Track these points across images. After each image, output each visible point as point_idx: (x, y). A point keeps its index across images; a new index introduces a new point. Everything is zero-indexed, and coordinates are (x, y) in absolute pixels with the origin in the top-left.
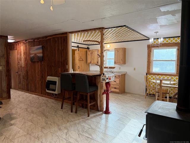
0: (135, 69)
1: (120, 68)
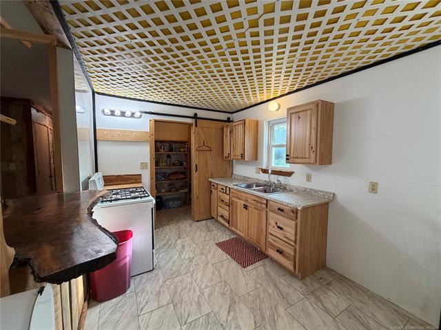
0: (374, 188)
1: (309, 178)
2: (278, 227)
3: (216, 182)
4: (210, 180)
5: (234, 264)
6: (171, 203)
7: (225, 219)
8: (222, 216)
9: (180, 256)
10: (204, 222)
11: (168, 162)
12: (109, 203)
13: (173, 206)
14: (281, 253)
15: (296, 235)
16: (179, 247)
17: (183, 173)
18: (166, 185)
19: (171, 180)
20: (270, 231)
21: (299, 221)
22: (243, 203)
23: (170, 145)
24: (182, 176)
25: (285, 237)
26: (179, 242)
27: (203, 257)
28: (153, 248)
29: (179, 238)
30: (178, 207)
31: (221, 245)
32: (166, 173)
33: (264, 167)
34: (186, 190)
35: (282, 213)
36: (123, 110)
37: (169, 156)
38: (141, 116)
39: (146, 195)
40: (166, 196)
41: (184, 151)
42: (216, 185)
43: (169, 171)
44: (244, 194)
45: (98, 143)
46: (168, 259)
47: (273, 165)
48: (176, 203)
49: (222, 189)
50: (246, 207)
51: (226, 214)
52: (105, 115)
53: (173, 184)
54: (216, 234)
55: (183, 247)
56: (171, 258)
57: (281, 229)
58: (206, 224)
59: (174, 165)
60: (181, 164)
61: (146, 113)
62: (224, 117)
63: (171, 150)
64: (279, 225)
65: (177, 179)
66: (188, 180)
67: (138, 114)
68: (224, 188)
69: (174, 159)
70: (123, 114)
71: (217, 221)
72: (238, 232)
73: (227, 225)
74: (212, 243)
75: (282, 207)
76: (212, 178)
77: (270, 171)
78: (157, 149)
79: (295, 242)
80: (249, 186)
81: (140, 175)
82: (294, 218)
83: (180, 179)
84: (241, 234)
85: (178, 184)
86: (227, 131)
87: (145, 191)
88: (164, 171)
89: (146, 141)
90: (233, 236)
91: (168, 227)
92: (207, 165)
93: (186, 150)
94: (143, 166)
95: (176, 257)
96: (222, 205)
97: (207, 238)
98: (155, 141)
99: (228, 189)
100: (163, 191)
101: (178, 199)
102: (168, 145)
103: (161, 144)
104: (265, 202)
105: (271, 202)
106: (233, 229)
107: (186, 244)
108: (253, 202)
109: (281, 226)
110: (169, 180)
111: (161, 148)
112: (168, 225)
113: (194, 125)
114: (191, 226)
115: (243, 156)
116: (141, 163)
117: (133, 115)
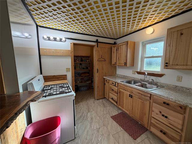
1: (179, 79)
2: (163, 115)
3: (108, 79)
4: (104, 77)
5: (126, 135)
6: (82, 89)
7: (115, 101)
8: (112, 99)
9: (91, 127)
10: (101, 100)
11: (81, 67)
12: (44, 99)
13: (84, 90)
14: (164, 133)
15: (183, 125)
16: (89, 119)
17: (88, 73)
18: (80, 79)
19: (82, 76)
20: (153, 116)
21: (187, 115)
22: (129, 93)
23: (81, 59)
24: (88, 75)
25: (170, 124)
26: (89, 114)
27: (105, 128)
28: (75, 126)
29: (89, 112)
30: (86, 90)
31: (114, 118)
32: (79, 73)
33: (139, 71)
34: (90, 82)
35: (167, 106)
36: (55, 37)
37: (81, 64)
38: (65, 41)
39: (70, 90)
40: (79, 85)
41: (89, 61)
42: (108, 81)
43: (81, 72)
44: (129, 88)
45: (42, 57)
46: (84, 129)
47: (144, 69)
48: (85, 88)
49: (113, 83)
50: (131, 96)
51: (115, 98)
52: (44, 40)
53: (83, 79)
54: (110, 109)
55: (92, 119)
56: (85, 128)
57: (166, 117)
58: (102, 101)
59: (83, 69)
60: (87, 68)
61: (68, 39)
62: (112, 41)
63: (82, 61)
64: (163, 113)
65: (85, 76)
66: (90, 76)
67: (64, 39)
68: (114, 83)
69: (83, 66)
70: (55, 39)
71: (108, 100)
72: (124, 110)
73: (116, 104)
74: (109, 117)
75: (167, 102)
76: (106, 76)
77: (146, 74)
78: (75, 61)
79: (182, 130)
80: (129, 82)
81: (66, 75)
82: (183, 113)
83: (87, 76)
84: (126, 111)
85: (86, 79)
86: (114, 49)
87: (69, 87)
88: (79, 72)
89: (69, 56)
90: (120, 112)
91: (82, 104)
92: (103, 69)
93: (90, 61)
94: (68, 70)
95: (89, 127)
96: (112, 92)
97: (105, 113)
98: (74, 56)
99: (116, 84)
100: (78, 82)
101: (86, 86)
102: (80, 58)
103: (77, 58)
104: (149, 96)
105: (154, 96)
106: (120, 107)
107: (93, 116)
108: (138, 94)
109: (166, 115)
110: (81, 76)
111: (77, 60)
112: (82, 102)
113: (96, 46)
114: (94, 103)
115: (126, 64)
116: (67, 68)
117: (61, 40)
